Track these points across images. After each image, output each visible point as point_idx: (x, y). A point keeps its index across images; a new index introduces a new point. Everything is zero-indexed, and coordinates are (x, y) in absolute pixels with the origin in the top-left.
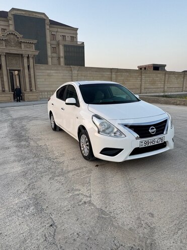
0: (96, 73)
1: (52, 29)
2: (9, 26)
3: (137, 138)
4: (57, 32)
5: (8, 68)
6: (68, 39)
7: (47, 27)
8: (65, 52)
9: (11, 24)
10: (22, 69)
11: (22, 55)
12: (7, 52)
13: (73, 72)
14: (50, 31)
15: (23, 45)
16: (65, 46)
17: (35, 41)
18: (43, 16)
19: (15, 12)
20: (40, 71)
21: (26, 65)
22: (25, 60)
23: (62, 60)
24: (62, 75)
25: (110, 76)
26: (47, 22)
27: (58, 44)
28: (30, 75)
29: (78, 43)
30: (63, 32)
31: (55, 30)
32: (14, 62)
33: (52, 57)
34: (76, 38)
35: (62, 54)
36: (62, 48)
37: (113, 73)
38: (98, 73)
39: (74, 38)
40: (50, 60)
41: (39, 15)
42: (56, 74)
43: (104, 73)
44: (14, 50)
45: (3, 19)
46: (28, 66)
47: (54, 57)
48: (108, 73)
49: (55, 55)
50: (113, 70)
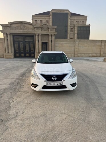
0: (91, 43)
1: (72, 18)
2: (50, 19)
3: (45, 81)
4: (74, 19)
5: (42, 42)
6: (81, 23)
7: (69, 17)
8: (78, 30)
9: (51, 18)
10: (48, 42)
11: (49, 34)
12: (41, 33)
13: (76, 43)
14: (70, 19)
15: (49, 29)
16: (78, 27)
17: (56, 27)
18: (67, 12)
19: (53, 11)
20: (57, 43)
21: (50, 40)
22: (50, 37)
23: (76, 35)
24: (69, 44)
25: (100, 45)
26: (69, 14)
27: (74, 26)
28: (52, 45)
29: (87, 25)
30: (78, 19)
31: (74, 18)
32: (45, 38)
33: (70, 34)
34: (86, 22)
35: (76, 32)
36: (76, 28)
37: (103, 43)
38: (92, 43)
39: (84, 22)
40: (69, 35)
41: (66, 11)
42: (66, 44)
43: (96, 43)
44: (45, 32)
45: (47, 16)
46: (51, 41)
47: (71, 34)
48: (99, 43)
49: (72, 33)
50: (102, 41)
